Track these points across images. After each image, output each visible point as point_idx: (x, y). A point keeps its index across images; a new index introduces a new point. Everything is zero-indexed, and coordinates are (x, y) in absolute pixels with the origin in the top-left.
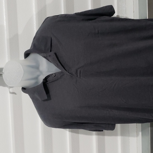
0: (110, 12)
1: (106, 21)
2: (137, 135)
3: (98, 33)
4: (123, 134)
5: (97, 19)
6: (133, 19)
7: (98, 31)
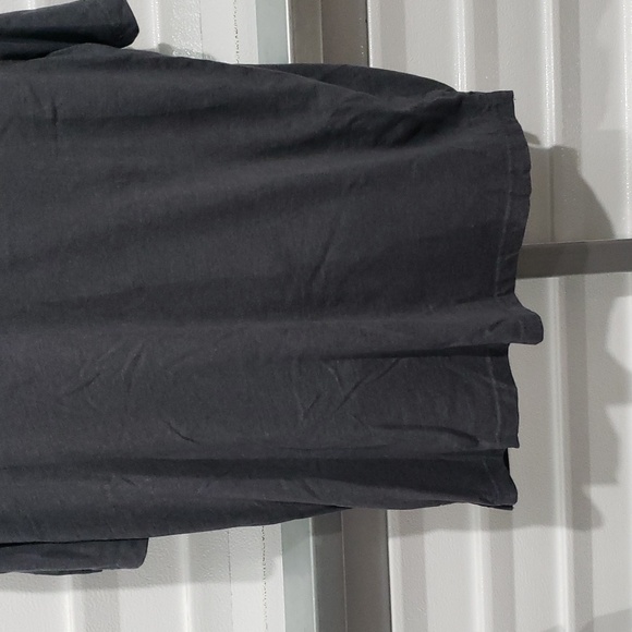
0: (113, 23)
1: (95, 65)
2: (267, 573)
3: (55, 119)
4: (199, 574)
5: (52, 57)
6: (236, 63)
7: (55, 111)
